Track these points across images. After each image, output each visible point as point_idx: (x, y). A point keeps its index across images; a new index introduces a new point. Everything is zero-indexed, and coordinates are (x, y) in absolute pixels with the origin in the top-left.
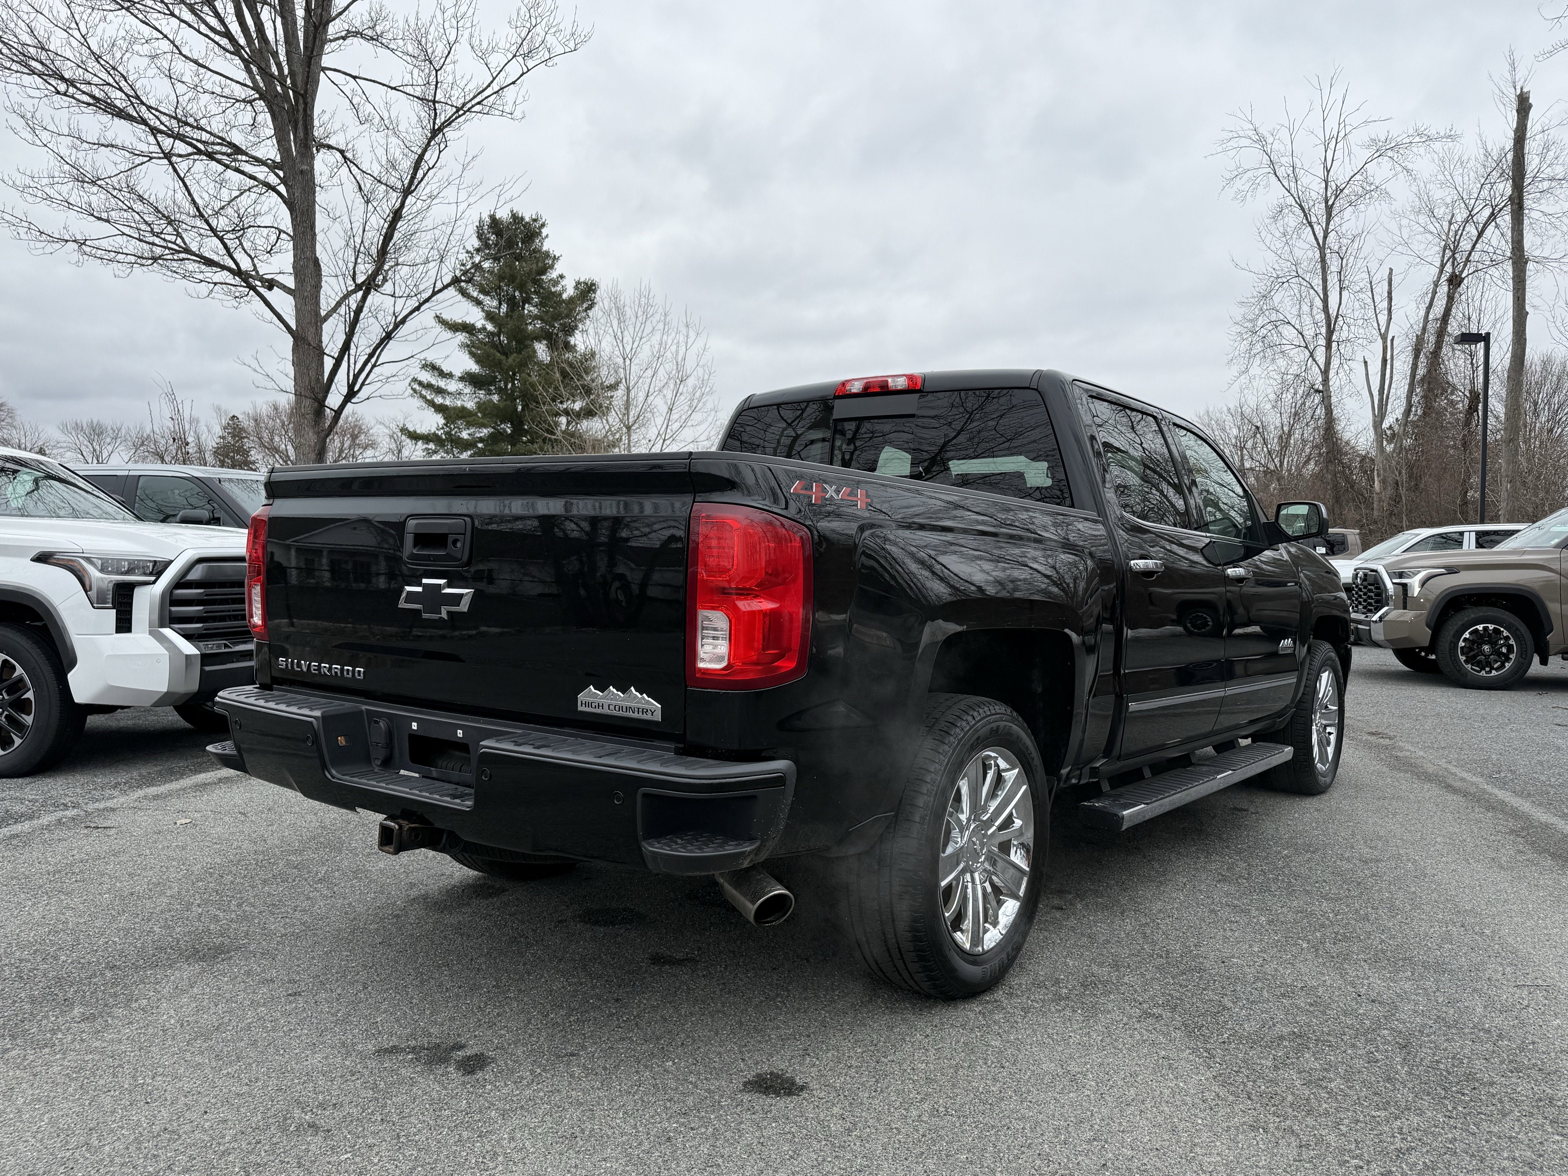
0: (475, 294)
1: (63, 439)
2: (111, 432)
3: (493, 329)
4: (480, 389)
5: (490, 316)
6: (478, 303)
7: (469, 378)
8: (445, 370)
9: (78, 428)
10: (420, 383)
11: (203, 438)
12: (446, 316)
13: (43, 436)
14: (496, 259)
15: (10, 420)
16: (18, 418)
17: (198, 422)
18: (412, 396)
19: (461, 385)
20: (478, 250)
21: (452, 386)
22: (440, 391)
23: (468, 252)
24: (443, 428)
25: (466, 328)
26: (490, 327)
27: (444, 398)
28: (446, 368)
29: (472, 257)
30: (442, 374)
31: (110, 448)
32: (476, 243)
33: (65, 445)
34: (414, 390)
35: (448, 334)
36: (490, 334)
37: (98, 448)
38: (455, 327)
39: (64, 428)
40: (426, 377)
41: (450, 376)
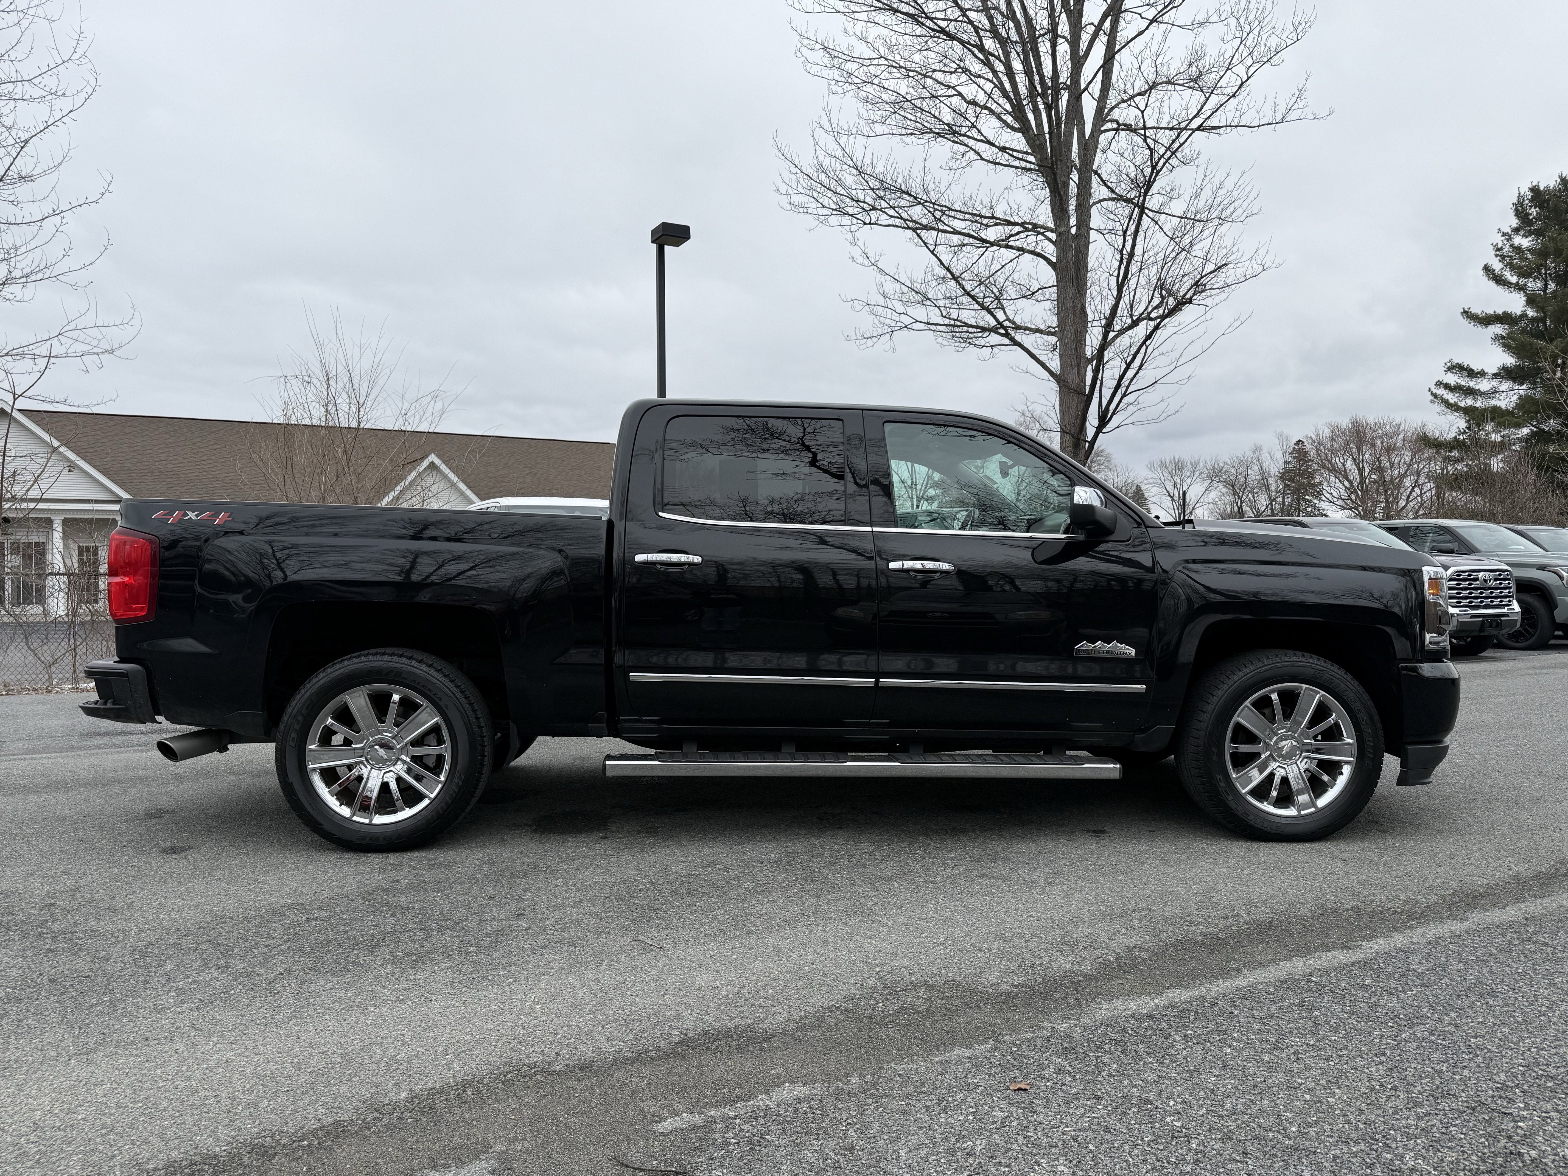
0: (1514, 279)
1: (1150, 476)
2: (1189, 466)
3: (1535, 314)
4: (1522, 384)
5: (1531, 301)
6: (1520, 288)
7: (1506, 373)
8: (1474, 368)
9: (1163, 465)
10: (1447, 387)
11: (1265, 465)
12: (1476, 310)
13: (1132, 475)
14: (1538, 233)
15: (1106, 464)
16: (1112, 461)
17: (1261, 450)
18: (1432, 402)
19: (1495, 383)
20: (1516, 230)
21: (1484, 385)
22: (1470, 392)
23: (1504, 234)
24: (1465, 432)
25: (1504, 318)
26: (1531, 313)
27: (1476, 399)
28: (1476, 367)
29: (1509, 239)
30: (1471, 374)
31: (1189, 481)
32: (1515, 222)
33: (1151, 481)
34: (1435, 396)
35: (1480, 329)
36: (1533, 320)
37: (1178, 481)
38: (1486, 320)
39: (1151, 467)
40: (1452, 379)
41: (1482, 374)
